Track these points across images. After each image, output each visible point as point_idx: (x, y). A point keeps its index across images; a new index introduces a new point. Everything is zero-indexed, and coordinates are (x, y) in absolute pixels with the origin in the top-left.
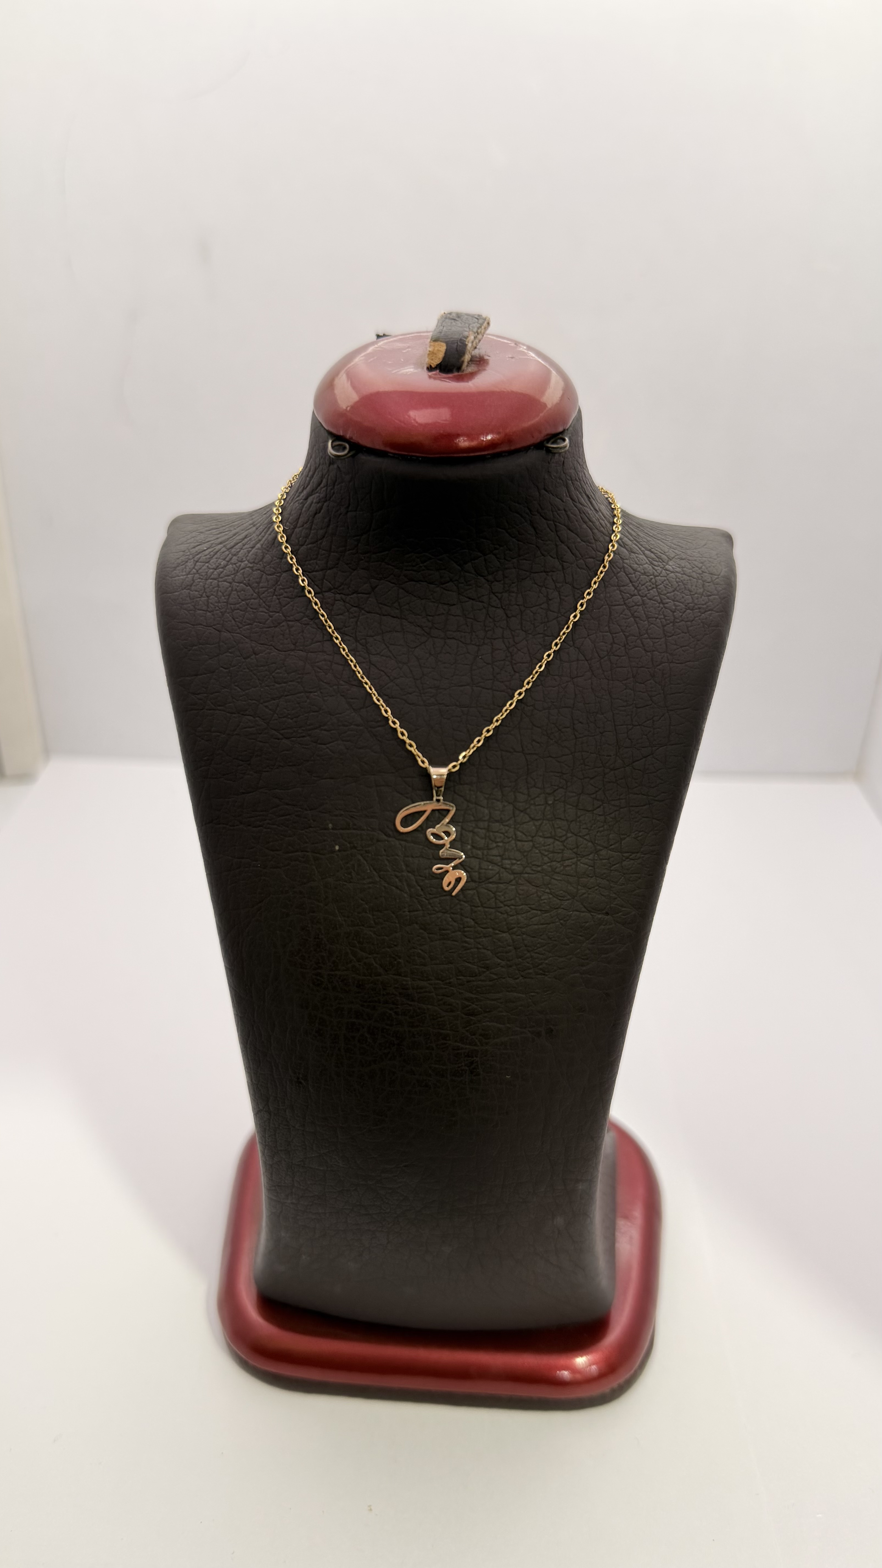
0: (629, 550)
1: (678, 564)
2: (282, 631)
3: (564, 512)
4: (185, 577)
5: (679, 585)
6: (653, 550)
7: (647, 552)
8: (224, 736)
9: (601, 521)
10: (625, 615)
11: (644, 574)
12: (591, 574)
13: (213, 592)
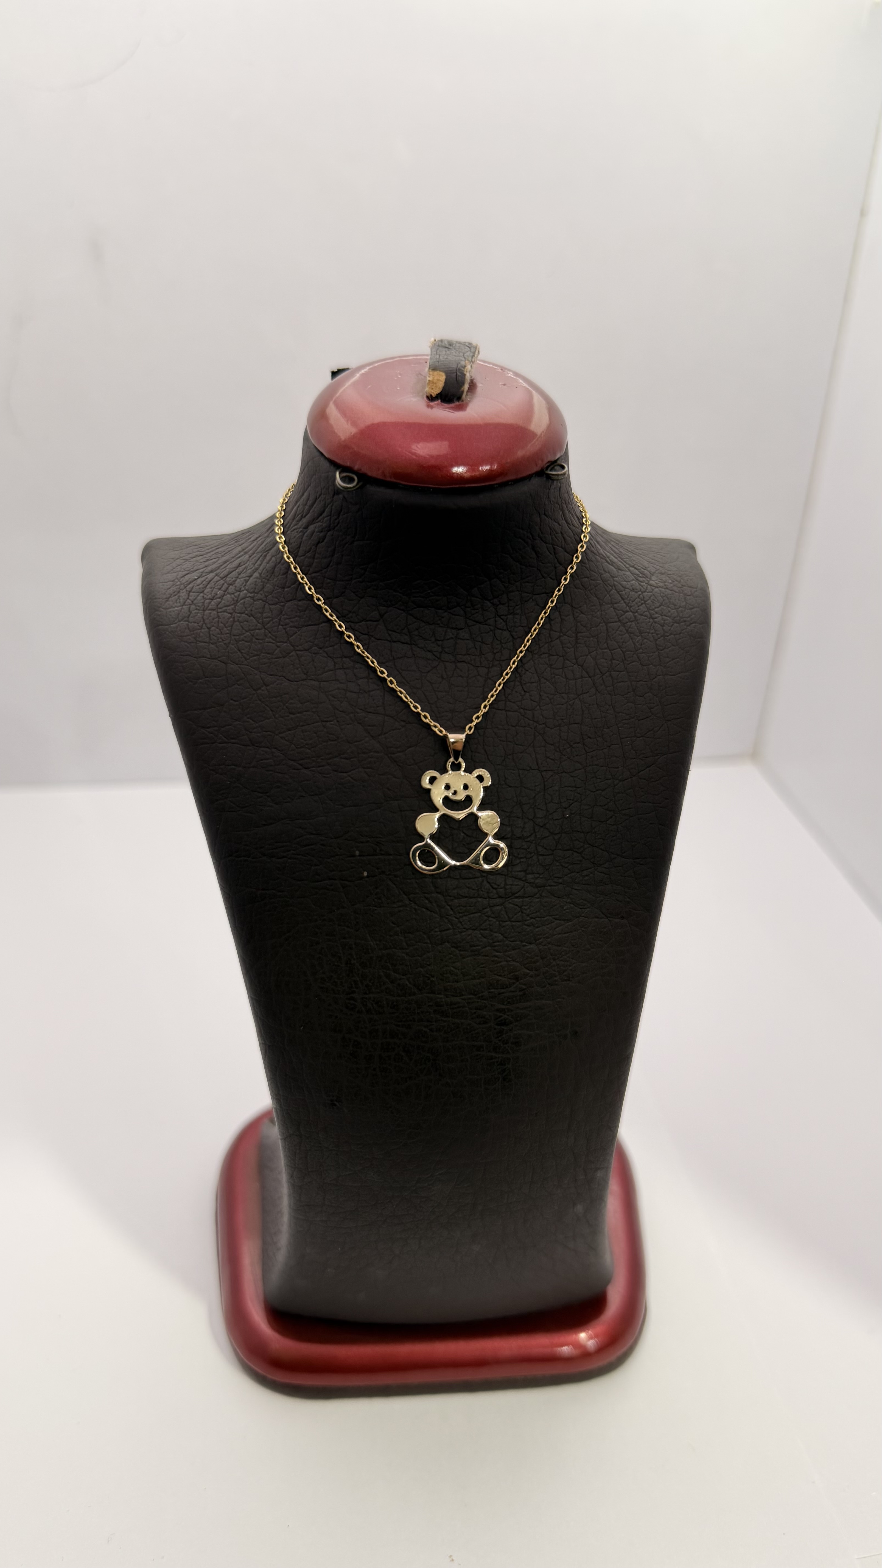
2: (291, 661)
4: (180, 608)
6: (636, 566)
8: (240, 769)
10: (621, 631)
13: (213, 624)
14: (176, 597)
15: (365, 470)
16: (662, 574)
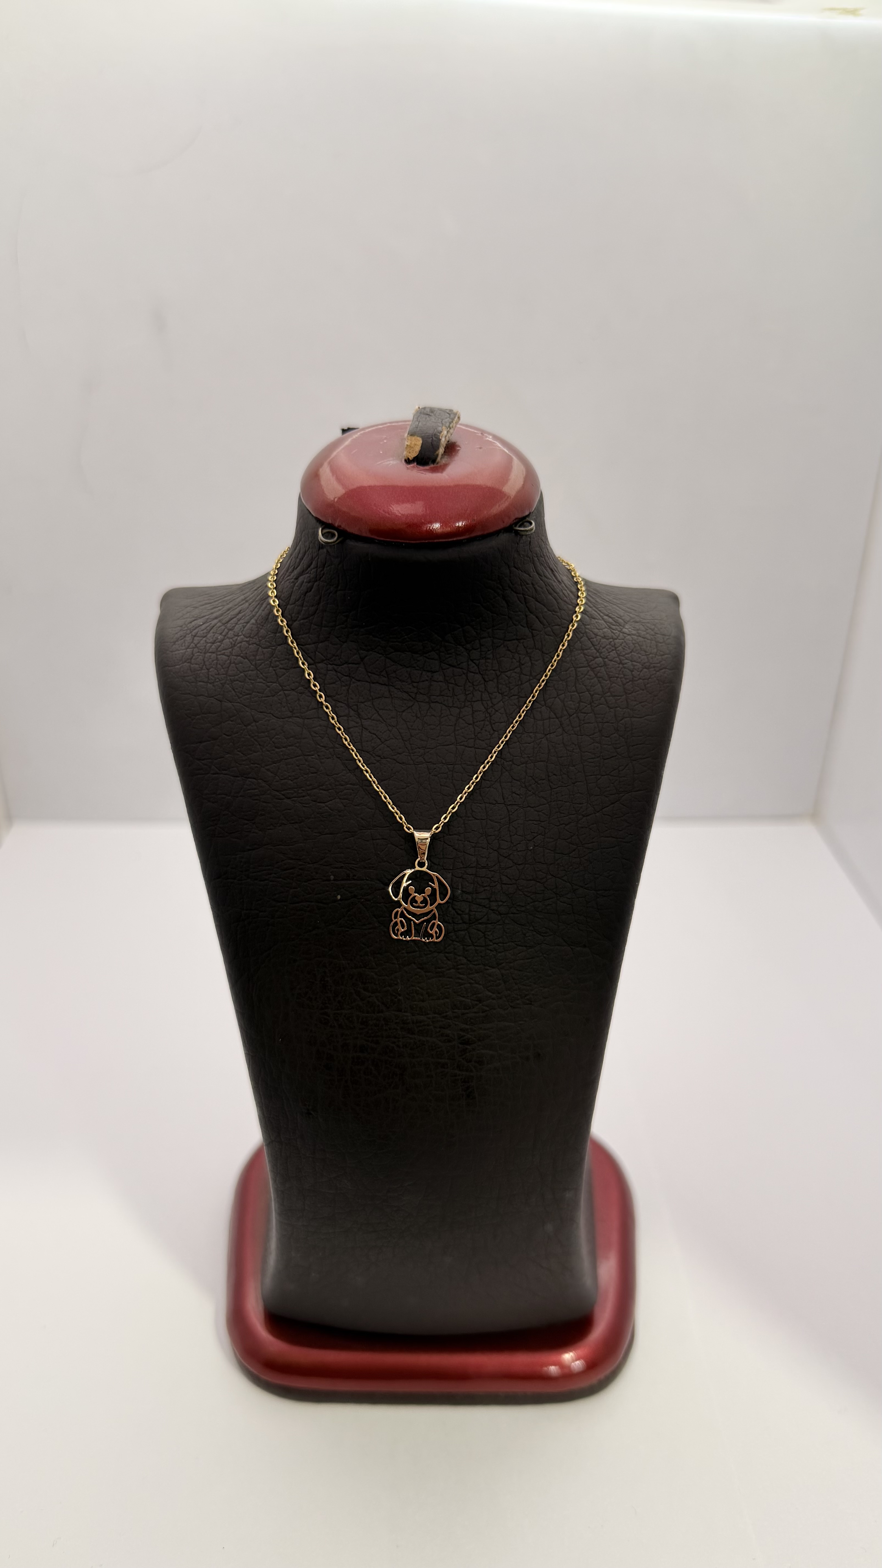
0: (593, 618)
1: (634, 627)
2: (279, 699)
3: (531, 586)
4: (184, 651)
5: (635, 646)
6: (610, 615)
7: (605, 617)
8: (229, 797)
9: (564, 591)
10: (590, 676)
11: (604, 637)
12: (557, 640)
13: (212, 665)
14: (182, 640)
15: (345, 526)
16: (637, 622)
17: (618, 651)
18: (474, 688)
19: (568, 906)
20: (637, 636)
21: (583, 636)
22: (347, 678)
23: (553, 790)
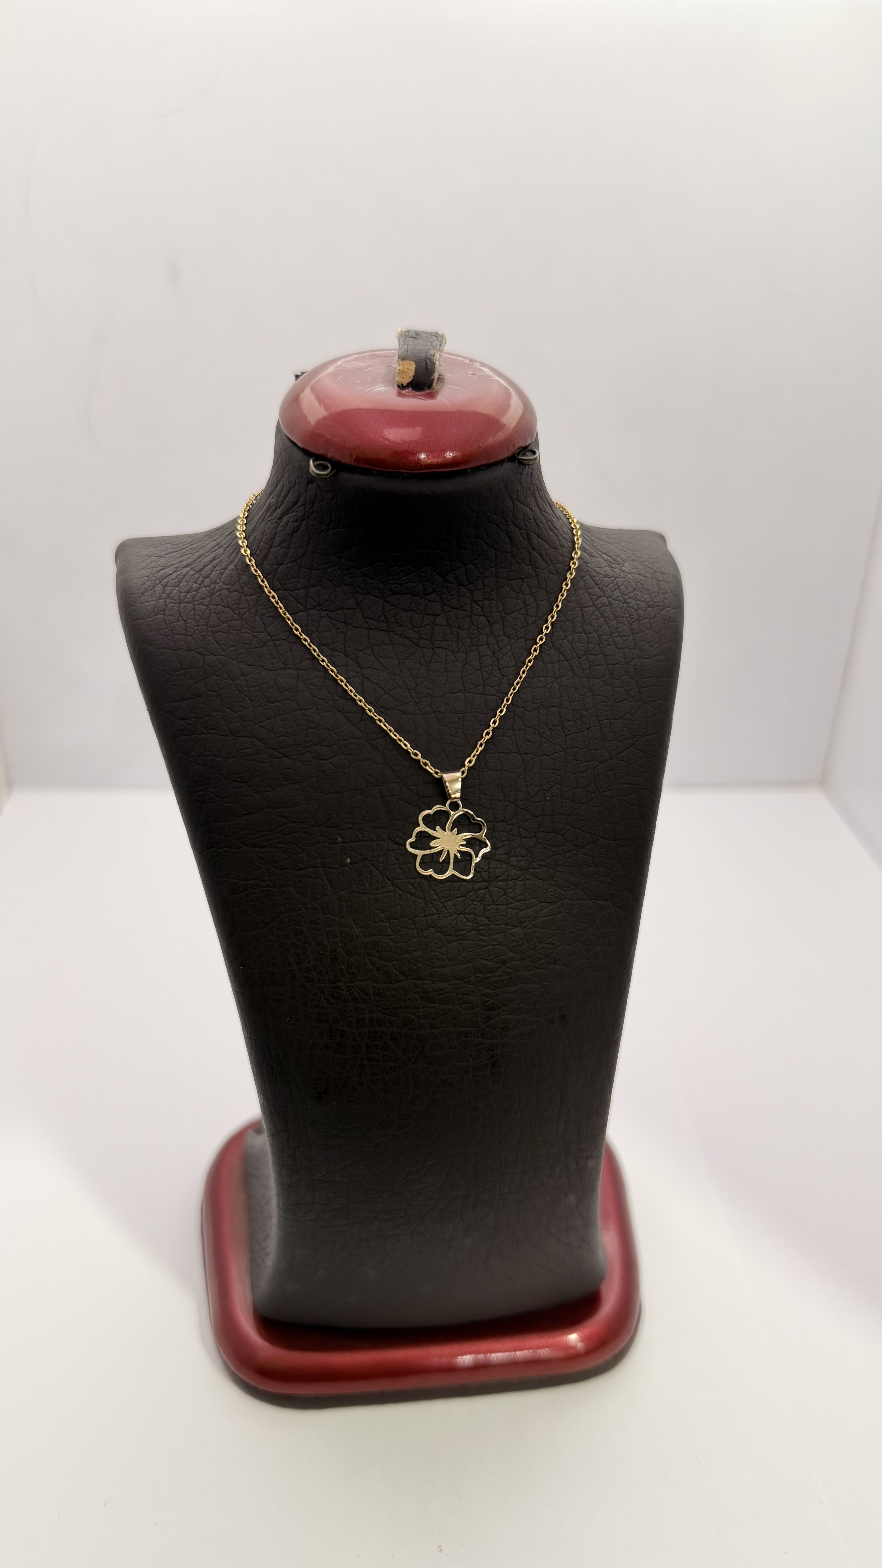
0: (589, 554)
1: (632, 566)
3: (533, 521)
4: (155, 602)
5: (637, 585)
6: (608, 553)
7: (604, 556)
8: (220, 759)
9: (563, 528)
10: (596, 616)
11: (606, 576)
12: (561, 578)
13: (189, 616)
14: (152, 591)
15: (338, 457)
16: (634, 561)
17: (621, 589)
18: (479, 632)
19: (590, 857)
20: (637, 575)
21: (586, 574)
22: (343, 624)
23: (567, 736)
